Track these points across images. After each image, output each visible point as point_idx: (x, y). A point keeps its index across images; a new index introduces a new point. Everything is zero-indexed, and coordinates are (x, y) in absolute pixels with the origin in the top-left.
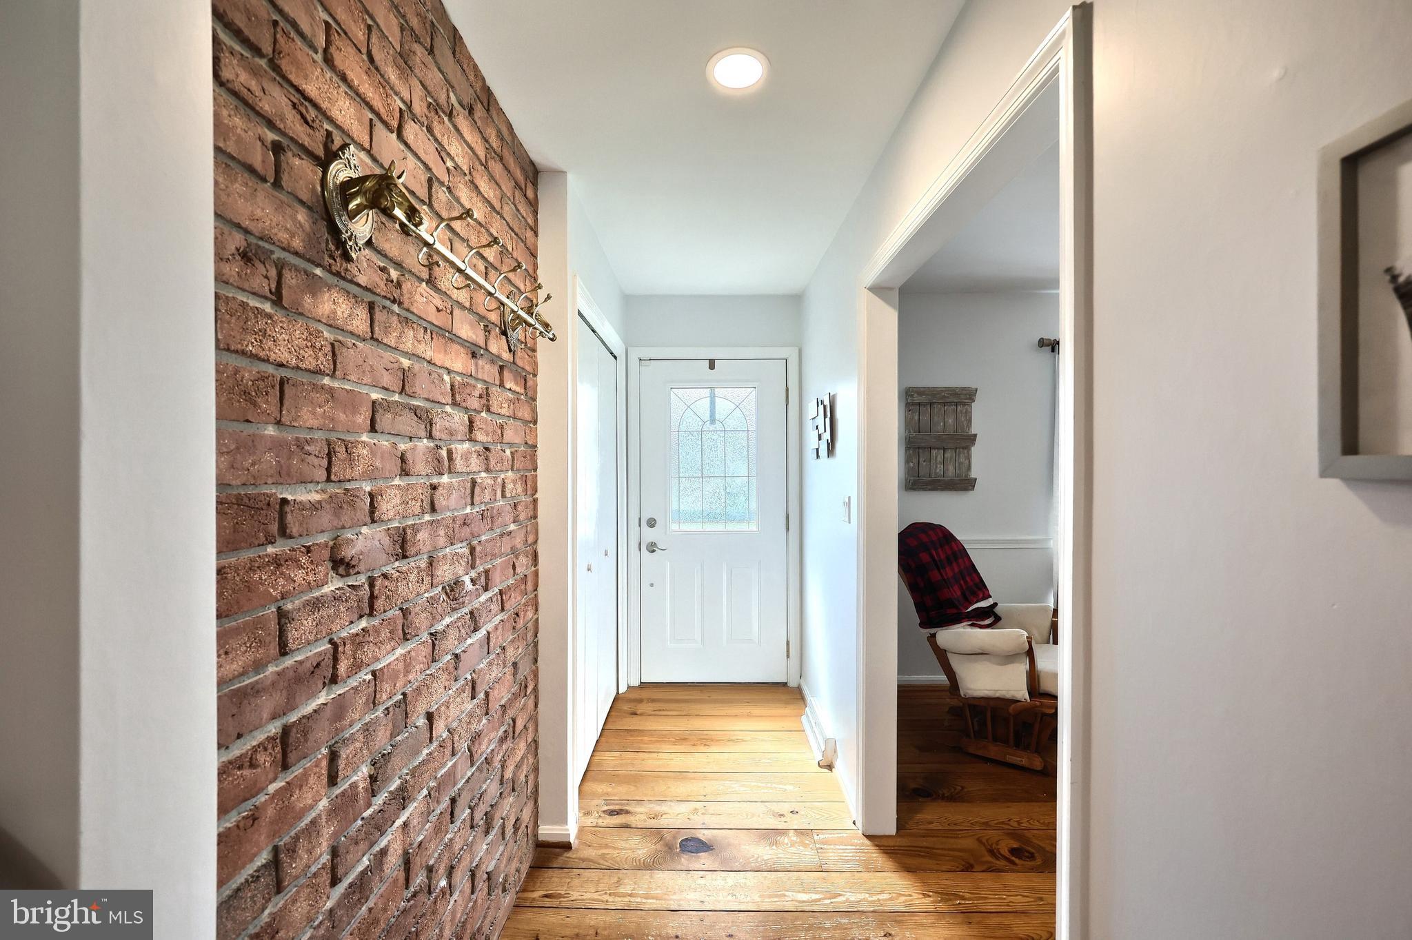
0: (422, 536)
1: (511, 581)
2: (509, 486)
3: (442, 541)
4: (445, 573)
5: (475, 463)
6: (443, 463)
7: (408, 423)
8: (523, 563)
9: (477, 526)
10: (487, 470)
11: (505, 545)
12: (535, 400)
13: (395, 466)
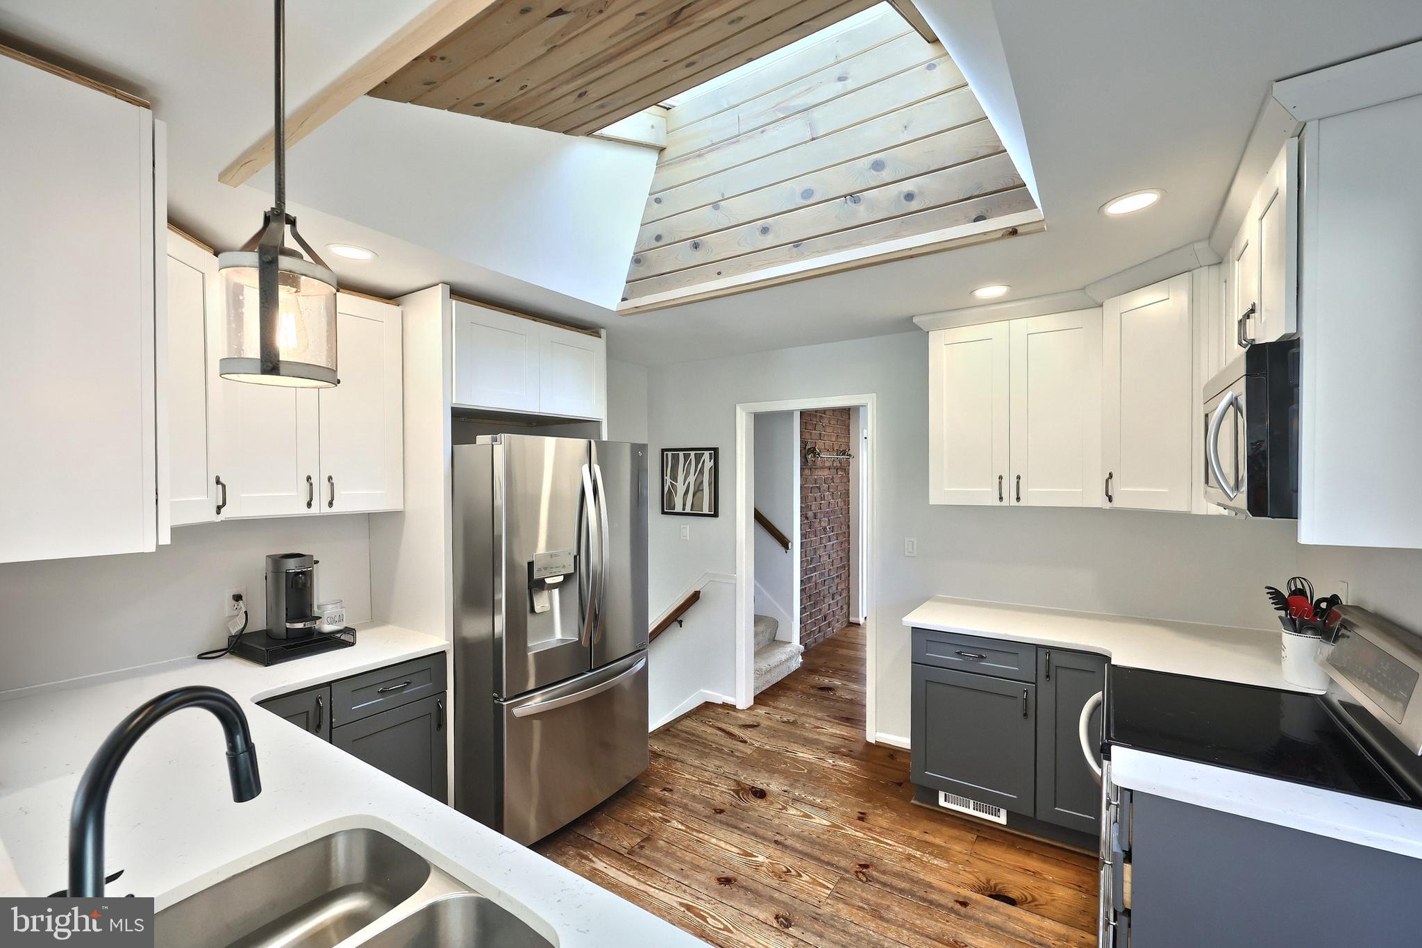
0: (819, 514)
1: (840, 532)
2: (839, 503)
3: (822, 516)
4: (823, 524)
5: (830, 497)
6: (823, 498)
7: (817, 490)
8: (844, 528)
9: (831, 514)
10: (833, 499)
11: (838, 520)
12: (848, 474)
13: (813, 499)
